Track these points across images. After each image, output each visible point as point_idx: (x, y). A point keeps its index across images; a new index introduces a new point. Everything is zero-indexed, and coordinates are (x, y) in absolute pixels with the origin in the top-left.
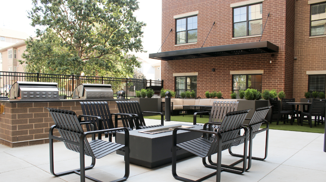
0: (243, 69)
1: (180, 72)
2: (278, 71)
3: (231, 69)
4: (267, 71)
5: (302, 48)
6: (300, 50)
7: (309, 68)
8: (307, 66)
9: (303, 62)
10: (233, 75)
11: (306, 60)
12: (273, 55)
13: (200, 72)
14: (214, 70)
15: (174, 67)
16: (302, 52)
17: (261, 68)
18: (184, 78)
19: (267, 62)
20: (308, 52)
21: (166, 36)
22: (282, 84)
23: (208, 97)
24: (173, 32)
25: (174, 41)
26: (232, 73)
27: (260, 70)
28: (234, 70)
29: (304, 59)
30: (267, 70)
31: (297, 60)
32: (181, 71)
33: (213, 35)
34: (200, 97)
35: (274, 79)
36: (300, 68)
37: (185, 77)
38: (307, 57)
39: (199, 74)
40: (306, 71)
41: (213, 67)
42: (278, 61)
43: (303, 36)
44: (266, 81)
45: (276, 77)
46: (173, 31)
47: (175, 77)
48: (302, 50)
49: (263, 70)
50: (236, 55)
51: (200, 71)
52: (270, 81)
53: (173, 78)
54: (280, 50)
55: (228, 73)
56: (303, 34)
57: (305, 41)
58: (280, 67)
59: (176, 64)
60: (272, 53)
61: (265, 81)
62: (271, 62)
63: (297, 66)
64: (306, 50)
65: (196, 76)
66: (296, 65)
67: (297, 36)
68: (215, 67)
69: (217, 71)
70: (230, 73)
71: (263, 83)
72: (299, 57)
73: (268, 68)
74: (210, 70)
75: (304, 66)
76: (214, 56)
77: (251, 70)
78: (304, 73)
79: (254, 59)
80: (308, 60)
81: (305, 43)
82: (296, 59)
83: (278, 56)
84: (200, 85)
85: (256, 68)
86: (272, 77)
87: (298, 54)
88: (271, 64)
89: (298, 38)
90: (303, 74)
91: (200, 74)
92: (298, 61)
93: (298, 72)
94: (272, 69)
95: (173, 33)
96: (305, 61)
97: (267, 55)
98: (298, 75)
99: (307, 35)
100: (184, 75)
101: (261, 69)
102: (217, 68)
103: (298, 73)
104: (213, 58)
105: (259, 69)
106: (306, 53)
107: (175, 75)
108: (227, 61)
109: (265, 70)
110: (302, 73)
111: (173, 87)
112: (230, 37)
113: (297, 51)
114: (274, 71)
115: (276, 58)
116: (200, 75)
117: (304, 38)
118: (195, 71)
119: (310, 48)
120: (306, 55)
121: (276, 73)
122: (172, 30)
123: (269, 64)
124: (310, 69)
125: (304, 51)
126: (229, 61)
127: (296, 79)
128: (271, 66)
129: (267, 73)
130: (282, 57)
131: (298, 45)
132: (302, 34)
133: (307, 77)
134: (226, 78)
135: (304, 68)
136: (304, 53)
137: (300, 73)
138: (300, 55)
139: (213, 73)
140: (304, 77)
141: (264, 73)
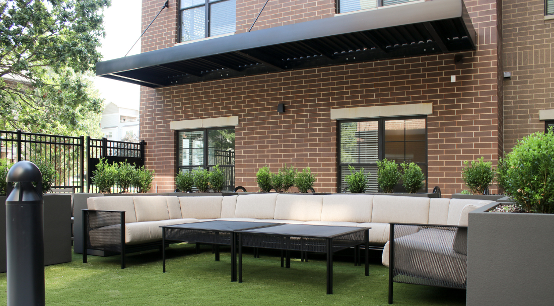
0: (370, 103)
1: (188, 117)
2: (476, 105)
3: (333, 104)
4: (441, 107)
5: (525, 48)
6: (520, 54)
7: (547, 101)
8: (540, 96)
9: (528, 87)
10: (339, 122)
11: (537, 81)
12: (459, 60)
13: (245, 116)
14: (284, 108)
15: (174, 105)
16: (525, 57)
17: (424, 97)
18: (199, 136)
19: (441, 80)
20: (542, 57)
21: (154, 14)
22: (489, 145)
23: (266, 186)
24: (171, 9)
25: (173, 33)
26: (337, 114)
27: (420, 102)
28: (342, 105)
29: (531, 77)
30: (441, 102)
31: (512, 81)
32: (191, 116)
33: (280, 11)
34: (246, 186)
35: (464, 129)
36: (522, 102)
37: (202, 133)
38: (539, 71)
39: (240, 121)
40: (537, 111)
41: (280, 99)
42: (476, 77)
43: (525, 14)
44: (441, 135)
45: (471, 123)
46: (172, 5)
47: (177, 133)
48: (525, 53)
49: (431, 105)
50: (347, 62)
51: (244, 111)
52: (453, 135)
53: (170, 134)
54: (482, 42)
55: (324, 115)
56: (527, 9)
57: (531, 28)
58: (482, 94)
59: (178, 96)
60: (455, 54)
61: (436, 136)
62: (453, 79)
63: (513, 98)
64: (536, 53)
65: (233, 127)
66: (510, 93)
67: (510, 17)
68: (284, 98)
69: (293, 112)
70: (329, 115)
71: (432, 141)
72: (517, 73)
73: (447, 96)
74: (272, 109)
75: (532, 97)
76: (284, 69)
77: (392, 104)
78: (532, 116)
79: (402, 72)
80: (542, 81)
81: (531, 33)
82: (509, 78)
83: (475, 60)
84: (245, 152)
85: (408, 99)
86: (459, 123)
87: (515, 63)
88: (454, 84)
89: (510, 21)
90: (530, 119)
91: (244, 120)
92: (516, 83)
93: (516, 112)
94: (459, 101)
95: (172, 13)
96: (534, 82)
97: (440, 58)
98: (515, 122)
99: (539, 12)
100: (200, 127)
101: (423, 102)
102: (293, 102)
103: (515, 117)
104: (280, 75)
105: (418, 100)
106: (536, 61)
107: (175, 125)
108: (320, 80)
109: (435, 103)
110: (527, 117)
111: (171, 159)
112: (328, 11)
113: (510, 58)
114: (464, 106)
115: (470, 66)
116: (245, 125)
117: (528, 19)
118: (228, 114)
119: (548, 46)
120: (537, 66)
121: (471, 112)
122: (167, 5)
123: (446, 85)
124: (548, 106)
125: (531, 54)
126: (328, 79)
127: (511, 132)
128: (453, 90)
129: (442, 113)
130: (489, 64)
131: (512, 40)
132: (522, 10)
133: (540, 126)
134: (320, 130)
135: (531, 102)
136: (531, 62)
137: (520, 117)
138: (520, 68)
139: (280, 118)
140: (532, 126)
141: (434, 113)
